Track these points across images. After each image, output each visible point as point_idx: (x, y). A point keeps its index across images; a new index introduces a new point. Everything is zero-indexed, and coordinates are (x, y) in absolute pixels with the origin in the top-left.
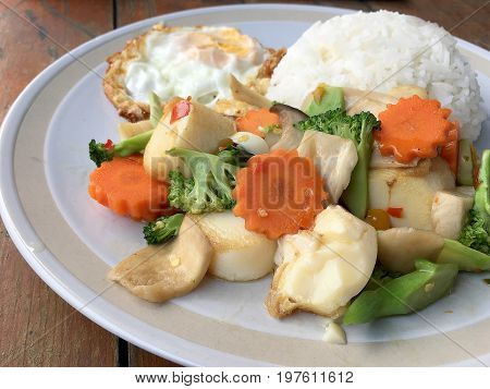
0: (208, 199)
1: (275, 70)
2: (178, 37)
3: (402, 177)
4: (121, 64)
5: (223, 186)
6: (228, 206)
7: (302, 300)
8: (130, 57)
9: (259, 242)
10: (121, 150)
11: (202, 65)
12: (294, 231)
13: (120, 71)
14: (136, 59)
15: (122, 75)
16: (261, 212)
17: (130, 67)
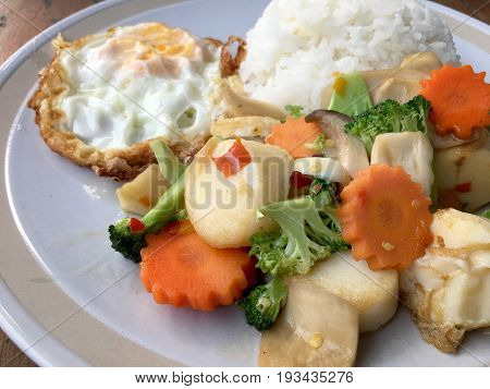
0: (312, 251)
1: (242, 65)
2: (97, 50)
4: (50, 106)
5: (323, 230)
6: (333, 251)
8: (57, 93)
11: (157, 80)
13: (55, 115)
14: (65, 93)
15: (62, 119)
16: (387, 246)
17: (65, 104)
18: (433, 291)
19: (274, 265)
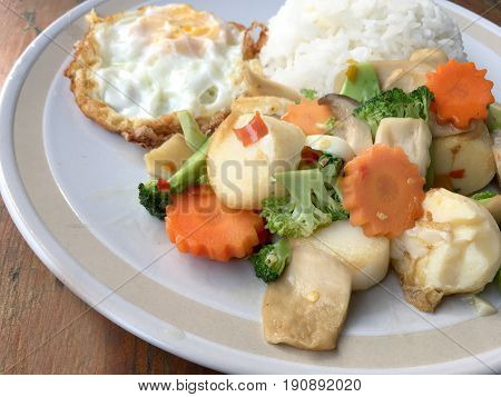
1: (263, 50)
3: (464, 142)
4: (84, 75)
8: (91, 64)
11: (183, 58)
13: (89, 84)
14: (98, 64)
15: (95, 89)
16: (381, 216)
17: (97, 75)
18: (419, 259)
19: (281, 226)
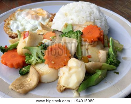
0: (37, 60)
2: (24, 13)
3: (90, 47)
4: (8, 22)
6: (43, 61)
7: (66, 86)
8: (11, 19)
9: (53, 71)
10: (10, 48)
11: (32, 20)
12: (62, 66)
13: (9, 24)
14: (13, 20)
15: (9, 25)
16: (53, 62)
17: (11, 22)
18: (62, 76)
